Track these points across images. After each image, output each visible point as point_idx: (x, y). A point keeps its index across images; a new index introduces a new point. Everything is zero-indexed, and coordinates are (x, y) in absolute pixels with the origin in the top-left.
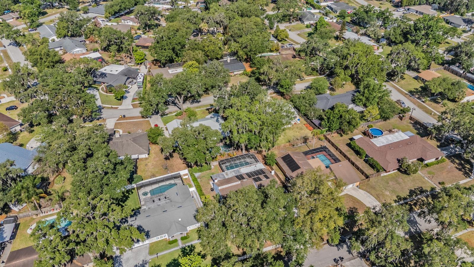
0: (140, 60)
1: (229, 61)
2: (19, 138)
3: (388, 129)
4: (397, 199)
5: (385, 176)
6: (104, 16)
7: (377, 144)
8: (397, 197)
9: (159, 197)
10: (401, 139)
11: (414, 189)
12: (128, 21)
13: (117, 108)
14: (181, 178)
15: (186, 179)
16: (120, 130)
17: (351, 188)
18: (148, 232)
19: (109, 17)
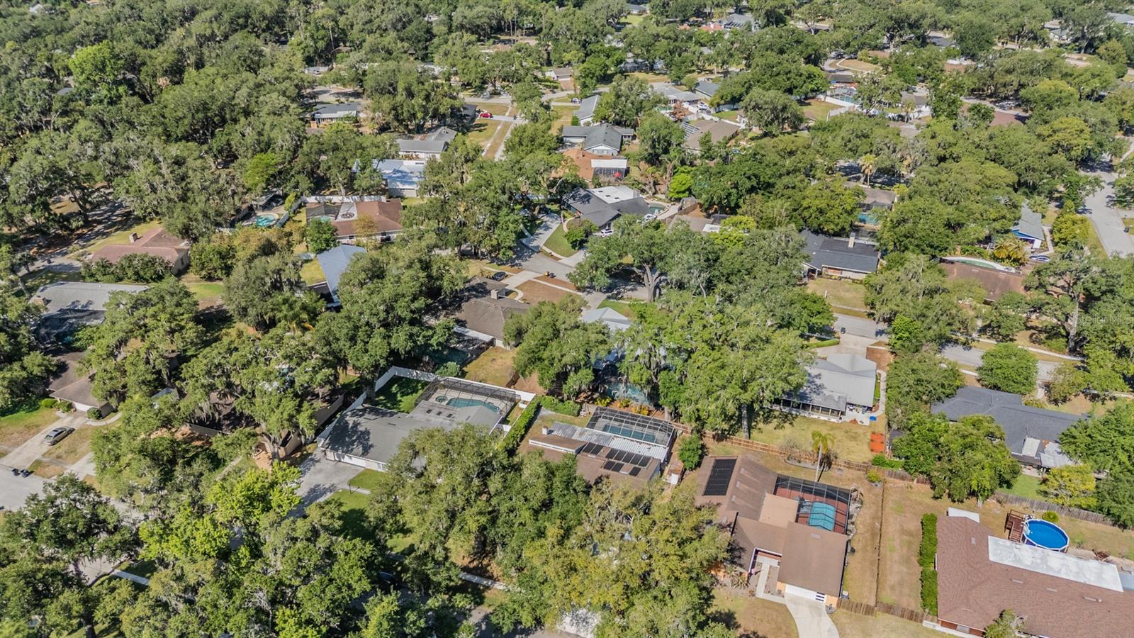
0: (678, 193)
1: (851, 245)
3: (1101, 550)
5: (934, 631)
6: (711, 100)
7: (995, 555)
9: (443, 410)
10: (1091, 580)
13: (557, 259)
14: (515, 404)
15: (522, 409)
16: (521, 294)
17: (808, 601)
18: (371, 446)
19: (719, 105)
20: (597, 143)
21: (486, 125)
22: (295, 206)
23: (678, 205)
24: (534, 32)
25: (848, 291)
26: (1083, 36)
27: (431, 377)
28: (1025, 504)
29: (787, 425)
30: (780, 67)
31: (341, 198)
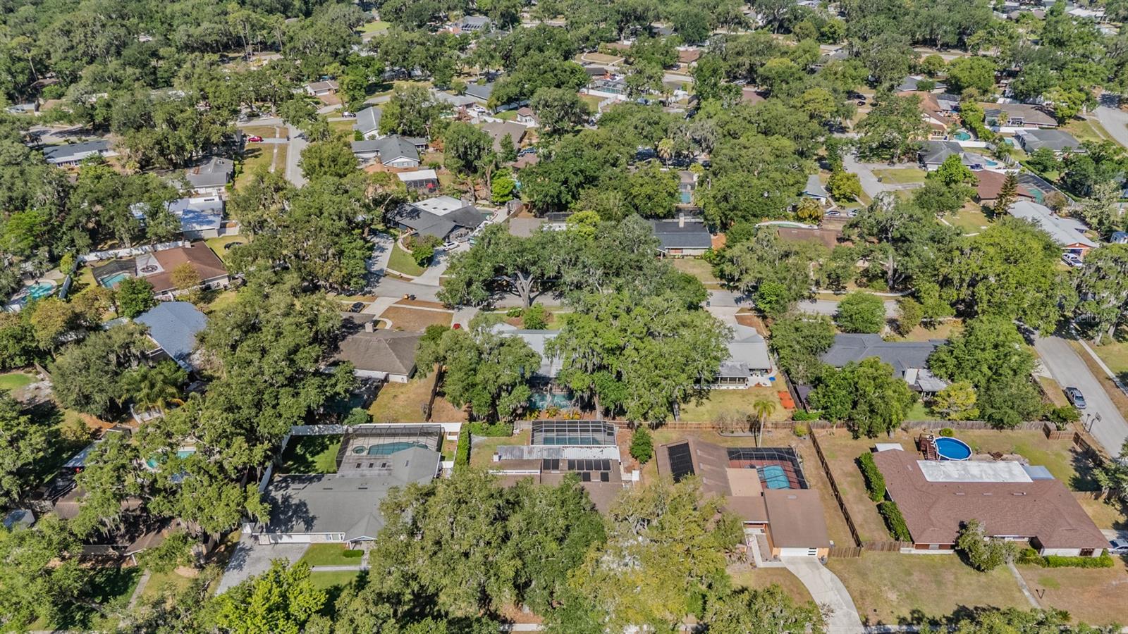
0: (502, 196)
1: (681, 225)
2: (217, 300)
3: (994, 451)
4: (909, 618)
5: (911, 556)
6: (486, 102)
7: (930, 476)
8: (913, 612)
9: (372, 461)
10: (1005, 477)
11: (971, 608)
12: (528, 118)
13: (409, 280)
14: (441, 438)
15: (451, 442)
16: (389, 324)
17: (803, 559)
18: (313, 518)
19: (496, 106)
20: (395, 157)
21: (259, 150)
22: (73, 266)
23: (505, 209)
24: (266, 47)
25: (694, 267)
26: (775, 19)
27: (339, 429)
28: (923, 427)
29: (704, 400)
30: (546, 65)
31: (128, 250)
